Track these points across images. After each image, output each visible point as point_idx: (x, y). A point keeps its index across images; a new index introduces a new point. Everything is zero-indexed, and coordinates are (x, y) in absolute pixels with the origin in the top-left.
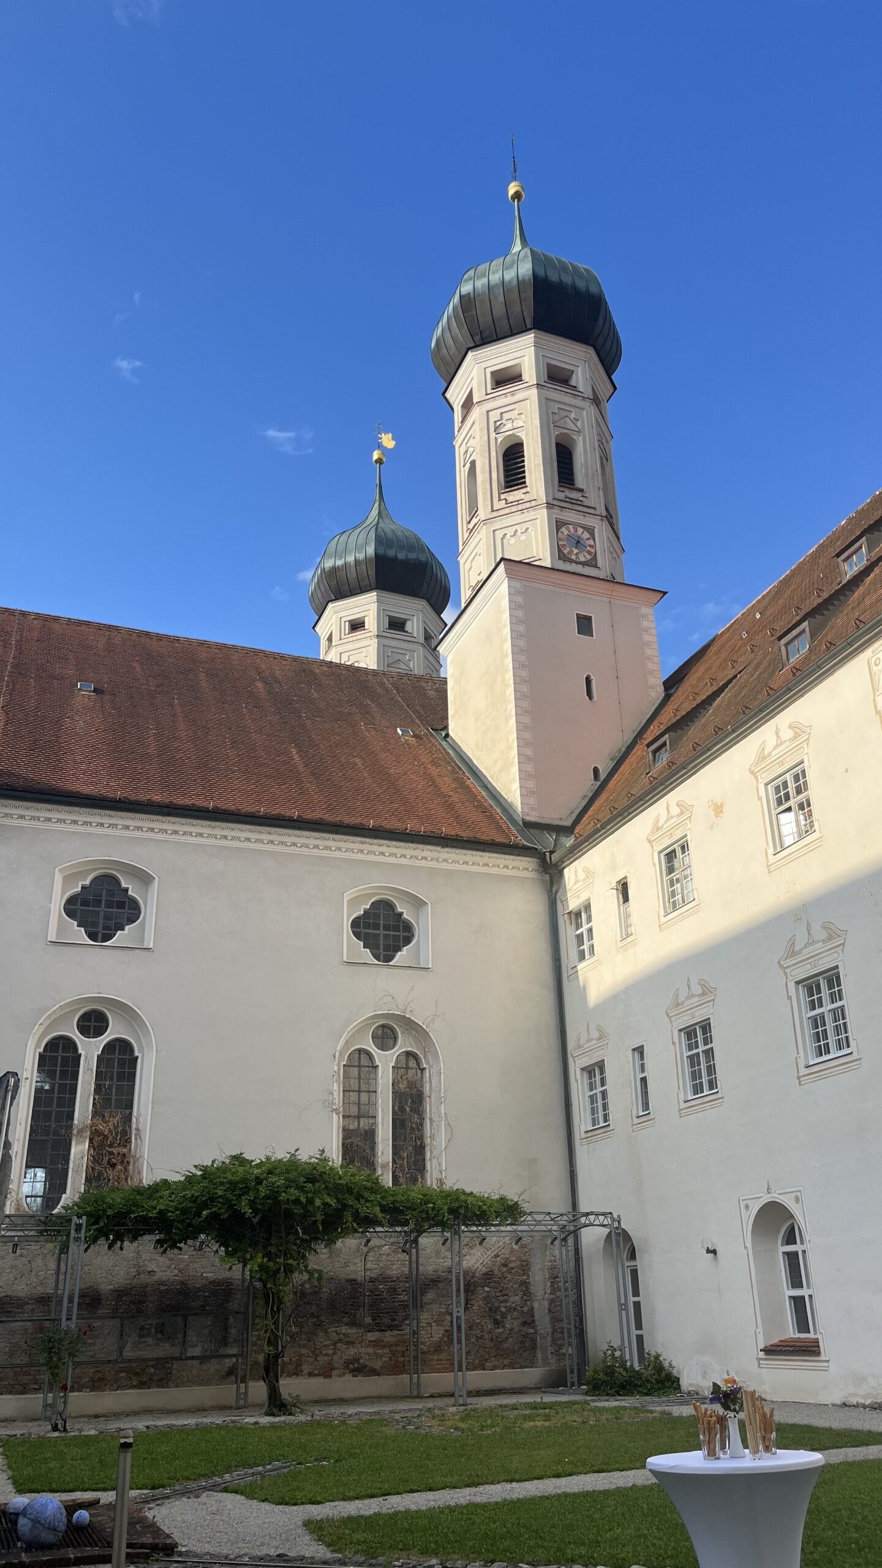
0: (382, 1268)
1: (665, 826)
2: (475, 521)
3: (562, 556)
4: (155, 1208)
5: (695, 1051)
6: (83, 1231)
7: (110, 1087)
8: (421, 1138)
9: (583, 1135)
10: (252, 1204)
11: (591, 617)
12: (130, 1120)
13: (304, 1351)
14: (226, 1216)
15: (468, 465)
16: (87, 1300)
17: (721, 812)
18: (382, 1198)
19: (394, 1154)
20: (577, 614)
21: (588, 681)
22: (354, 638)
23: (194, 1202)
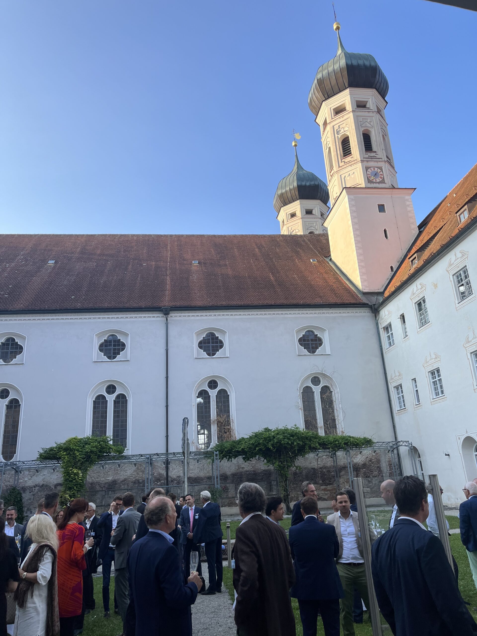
0: (324, 464)
1: (416, 293)
2: (332, 172)
3: (369, 181)
4: (240, 448)
5: (435, 380)
6: (218, 456)
7: (221, 406)
8: (334, 416)
9: (397, 412)
10: (272, 445)
11: (384, 205)
12: (229, 417)
13: (299, 493)
14: (264, 449)
15: (328, 149)
16: (223, 477)
17: (437, 287)
18: (319, 440)
19: (324, 423)
20: (378, 204)
21: (385, 231)
22: (293, 220)
23: (253, 445)
